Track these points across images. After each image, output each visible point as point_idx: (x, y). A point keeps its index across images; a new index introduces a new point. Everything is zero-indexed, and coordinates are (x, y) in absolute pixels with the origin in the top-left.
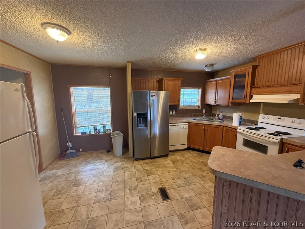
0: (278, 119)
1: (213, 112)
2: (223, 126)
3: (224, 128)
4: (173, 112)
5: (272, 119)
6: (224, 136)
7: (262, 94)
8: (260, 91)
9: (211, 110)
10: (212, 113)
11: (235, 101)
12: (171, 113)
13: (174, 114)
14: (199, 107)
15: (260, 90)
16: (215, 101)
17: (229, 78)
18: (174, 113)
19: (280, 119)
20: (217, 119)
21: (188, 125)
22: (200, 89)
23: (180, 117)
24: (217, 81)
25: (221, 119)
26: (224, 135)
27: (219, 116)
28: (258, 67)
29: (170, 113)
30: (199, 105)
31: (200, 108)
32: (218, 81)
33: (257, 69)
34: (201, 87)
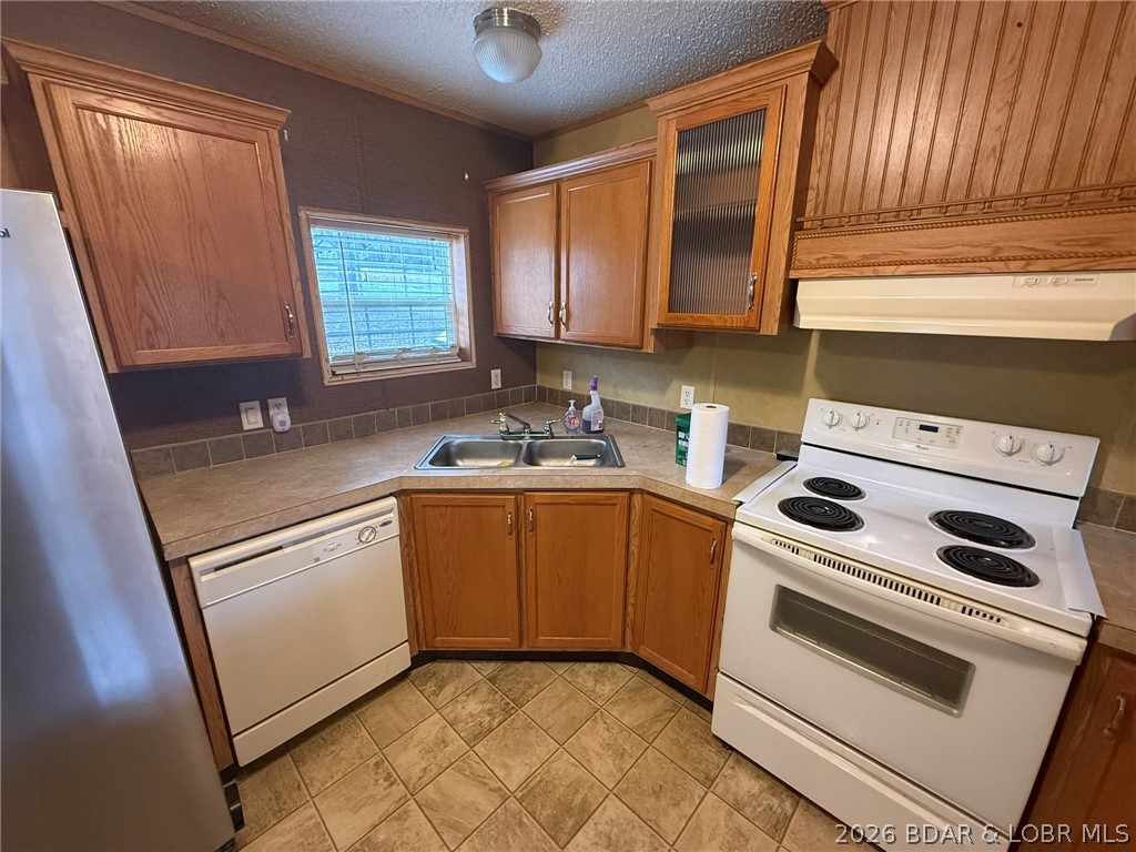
0: (923, 428)
1: (543, 380)
2: (631, 492)
3: (637, 499)
4: (265, 410)
5: (887, 429)
6: (634, 549)
7: (868, 271)
8: (854, 255)
9: (533, 366)
10: (539, 383)
11: (685, 319)
12: (252, 420)
13: (278, 428)
14: (462, 354)
15: (855, 247)
16: (557, 321)
17: (636, 162)
18: (281, 417)
19: (935, 430)
20: (575, 430)
21: (393, 516)
22: (457, 237)
23: (343, 436)
24: (557, 183)
25: (597, 428)
26: (635, 542)
27: (587, 409)
28: (836, 76)
29: (246, 426)
30: (463, 345)
31: (471, 365)
32: (564, 186)
33: (827, 88)
34: (463, 225)
